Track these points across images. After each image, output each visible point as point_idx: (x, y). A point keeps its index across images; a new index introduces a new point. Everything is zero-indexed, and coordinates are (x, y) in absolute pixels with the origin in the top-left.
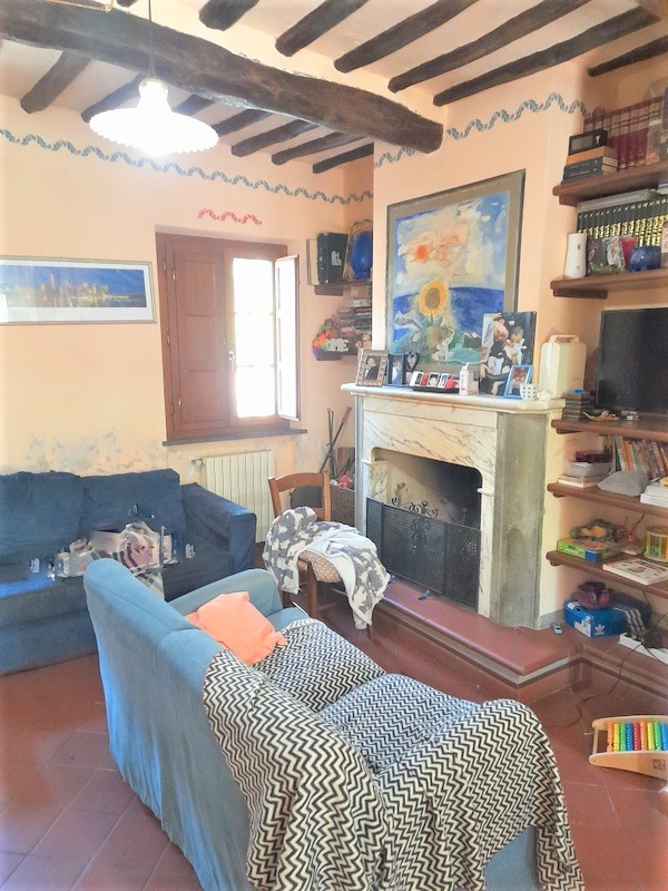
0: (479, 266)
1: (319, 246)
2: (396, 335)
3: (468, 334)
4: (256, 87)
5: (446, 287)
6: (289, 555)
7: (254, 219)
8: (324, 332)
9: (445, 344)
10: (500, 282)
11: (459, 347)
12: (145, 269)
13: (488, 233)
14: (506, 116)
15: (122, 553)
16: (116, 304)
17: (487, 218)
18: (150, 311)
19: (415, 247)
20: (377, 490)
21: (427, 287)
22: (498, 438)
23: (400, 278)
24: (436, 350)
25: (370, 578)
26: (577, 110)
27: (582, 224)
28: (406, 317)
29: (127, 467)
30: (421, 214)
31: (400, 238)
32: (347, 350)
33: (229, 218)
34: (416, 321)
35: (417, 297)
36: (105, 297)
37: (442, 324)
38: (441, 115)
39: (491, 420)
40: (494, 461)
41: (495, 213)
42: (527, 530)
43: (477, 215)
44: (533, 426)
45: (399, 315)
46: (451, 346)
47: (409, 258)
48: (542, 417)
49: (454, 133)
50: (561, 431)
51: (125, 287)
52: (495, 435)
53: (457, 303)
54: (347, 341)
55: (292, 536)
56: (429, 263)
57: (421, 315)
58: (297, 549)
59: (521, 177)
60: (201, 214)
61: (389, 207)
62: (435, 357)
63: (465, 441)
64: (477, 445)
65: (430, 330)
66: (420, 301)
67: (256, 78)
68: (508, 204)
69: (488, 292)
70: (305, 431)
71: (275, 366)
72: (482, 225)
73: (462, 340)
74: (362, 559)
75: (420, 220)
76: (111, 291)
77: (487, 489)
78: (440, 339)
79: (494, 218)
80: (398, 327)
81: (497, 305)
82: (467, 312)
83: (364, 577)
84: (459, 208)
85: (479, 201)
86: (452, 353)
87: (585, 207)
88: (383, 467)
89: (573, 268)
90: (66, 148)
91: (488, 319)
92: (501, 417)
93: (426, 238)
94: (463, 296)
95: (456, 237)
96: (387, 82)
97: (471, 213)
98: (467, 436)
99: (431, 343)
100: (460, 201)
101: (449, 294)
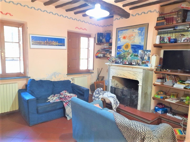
0: (138, 41)
2: (118, 53)
3: (135, 54)
5: (130, 44)
6: (99, 98)
7: (86, 29)
8: (98, 52)
9: (129, 56)
10: (143, 44)
11: (133, 56)
12: (65, 38)
13: (140, 35)
14: (144, 13)
15: (63, 97)
16: (59, 45)
17: (140, 32)
18: (66, 47)
19: (123, 36)
20: (113, 85)
21: (125, 44)
22: (143, 74)
23: (119, 42)
24: (127, 57)
25: (116, 102)
26: (158, 13)
27: (159, 34)
28: (120, 50)
29: (59, 79)
30: (124, 30)
31: (119, 35)
33: (81, 29)
34: (122, 51)
35: (123, 46)
36: (57, 44)
37: (129, 52)
38: (130, 12)
39: (142, 71)
40: (142, 79)
42: (149, 93)
43: (138, 31)
44: (151, 72)
45: (119, 50)
46: (131, 56)
47: (121, 39)
48: (152, 70)
49: (133, 15)
50: (156, 73)
52: (142, 74)
53: (132, 48)
54: (103, 55)
55: (99, 94)
56: (126, 40)
57: (124, 50)
58: (101, 96)
59: (148, 24)
60: (76, 28)
61: (117, 29)
62: (127, 58)
63: (135, 75)
64: (138, 76)
65: (126, 53)
66: (123, 47)
68: (145, 29)
69: (140, 46)
70: (93, 73)
71: (88, 59)
72: (139, 33)
74: (114, 98)
75: (124, 31)
76: (58, 43)
78: (128, 55)
79: (142, 32)
80: (118, 52)
81: (142, 48)
82: (135, 49)
84: (133, 30)
85: (138, 28)
86: (131, 57)
87: (160, 31)
88: (114, 80)
89: (157, 42)
90: (46, 12)
91: (140, 51)
92: (144, 70)
93: (125, 35)
94: (134, 46)
95: (132, 35)
96: (122, 5)
97: (136, 31)
98: (136, 74)
99: (126, 55)
100: (134, 28)
101: (131, 46)
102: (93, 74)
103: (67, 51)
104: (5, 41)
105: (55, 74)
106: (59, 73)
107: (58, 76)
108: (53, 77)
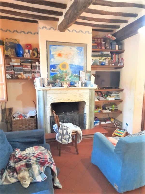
2: (51, 74)
3: (75, 75)
9: (68, 76)
10: (82, 64)
11: (72, 77)
14: (82, 32)
17: (79, 51)
19: (58, 53)
21: (62, 63)
22: (89, 94)
23: (52, 60)
24: (65, 78)
28: (55, 70)
30: (59, 46)
32: (10, 78)
34: (59, 71)
35: (59, 65)
37: (67, 72)
41: (81, 51)
43: (76, 50)
44: (93, 91)
45: (52, 69)
46: (70, 77)
47: (55, 56)
53: (71, 68)
54: (10, 75)
56: (62, 58)
57: (60, 70)
59: (86, 45)
62: (66, 79)
63: (81, 96)
64: (84, 97)
65: (63, 73)
66: (60, 67)
68: (84, 49)
73: (73, 76)
77: (87, 105)
78: (67, 75)
80: (52, 72)
82: (75, 70)
84: (71, 47)
85: (77, 47)
86: (70, 79)
92: (90, 90)
93: (61, 52)
94: (73, 66)
95: (70, 53)
98: (82, 95)
99: (64, 76)
101: (69, 65)
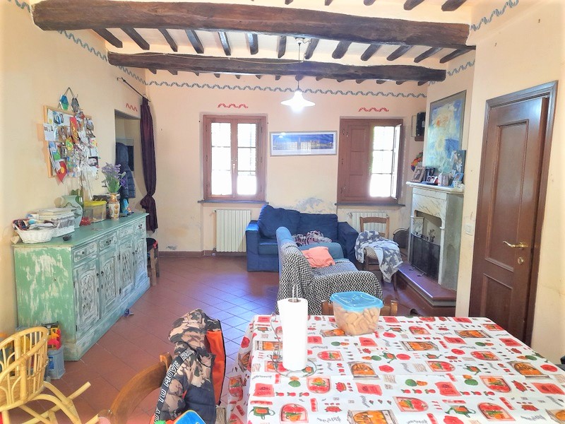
0: (452, 130)
1: (418, 118)
3: (448, 160)
4: (353, 74)
6: (361, 247)
7: (385, 109)
8: (417, 158)
12: (334, 134)
13: (456, 117)
14: (463, 68)
16: (322, 148)
17: (456, 110)
18: (334, 150)
19: (436, 121)
20: (417, 230)
25: (390, 260)
30: (439, 107)
31: (433, 117)
33: (373, 110)
35: (436, 143)
36: (318, 145)
37: (442, 155)
38: (446, 66)
39: (444, 196)
40: (445, 215)
41: (458, 108)
43: (453, 108)
49: (449, 73)
51: (325, 140)
52: (446, 203)
53: (446, 146)
55: (365, 240)
56: (440, 128)
57: (436, 151)
58: (365, 245)
59: (464, 93)
60: (360, 110)
61: (430, 104)
63: (439, 207)
64: (442, 208)
67: (352, 71)
68: (462, 103)
69: (454, 141)
70: (404, 206)
72: (455, 112)
73: (447, 162)
74: (389, 252)
75: (438, 110)
76: (320, 143)
77: (443, 227)
79: (458, 110)
81: (456, 147)
82: (448, 150)
83: (388, 259)
84: (449, 105)
85: (454, 103)
88: (420, 220)
91: (453, 153)
93: (440, 117)
94: (448, 143)
95: (447, 117)
96: (413, 59)
98: (439, 204)
100: (450, 102)
101: (444, 142)
102: (403, 208)
103: (337, 157)
104: (239, 146)
105: (311, 201)
106: (321, 200)
107: (317, 205)
108: (308, 206)
